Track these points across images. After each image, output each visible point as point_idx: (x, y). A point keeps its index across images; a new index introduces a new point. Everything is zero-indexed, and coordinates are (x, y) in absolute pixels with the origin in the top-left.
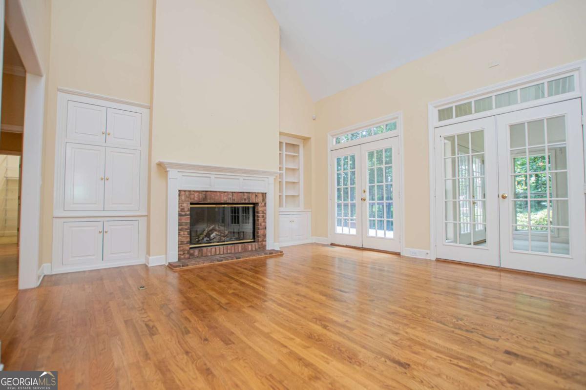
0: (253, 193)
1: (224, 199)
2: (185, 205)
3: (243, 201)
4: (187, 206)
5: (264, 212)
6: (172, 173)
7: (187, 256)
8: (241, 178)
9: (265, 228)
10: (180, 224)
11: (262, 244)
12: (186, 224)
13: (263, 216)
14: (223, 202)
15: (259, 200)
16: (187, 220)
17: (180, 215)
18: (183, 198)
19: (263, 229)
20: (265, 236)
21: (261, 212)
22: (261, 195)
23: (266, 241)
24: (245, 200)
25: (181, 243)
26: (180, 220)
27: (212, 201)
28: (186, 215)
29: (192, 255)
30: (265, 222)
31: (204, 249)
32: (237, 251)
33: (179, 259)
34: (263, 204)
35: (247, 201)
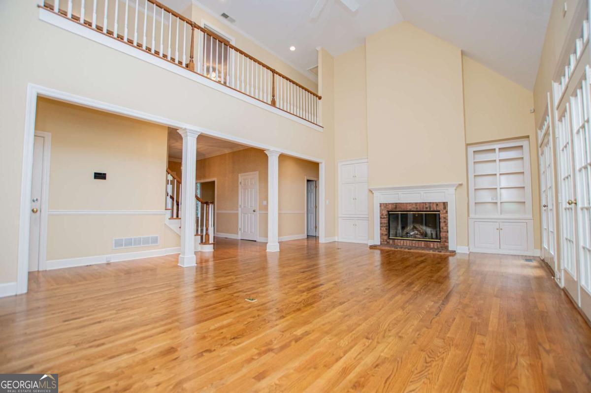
0: (433, 203)
1: (409, 208)
2: (384, 212)
3: (425, 210)
4: (385, 212)
5: (446, 218)
6: (376, 193)
7: (385, 243)
8: (422, 192)
9: (448, 232)
10: (381, 223)
11: (444, 245)
12: (385, 223)
13: (445, 222)
14: (408, 210)
15: (441, 208)
16: (385, 221)
17: (381, 218)
18: (383, 207)
19: (445, 232)
20: (447, 238)
21: (442, 218)
22: (442, 204)
23: (448, 242)
24: (427, 208)
25: (382, 235)
26: (381, 221)
27: (400, 210)
28: (384, 218)
29: (388, 243)
30: (447, 227)
31: (396, 240)
32: (420, 246)
33: (381, 244)
34: (445, 211)
35: (428, 210)
